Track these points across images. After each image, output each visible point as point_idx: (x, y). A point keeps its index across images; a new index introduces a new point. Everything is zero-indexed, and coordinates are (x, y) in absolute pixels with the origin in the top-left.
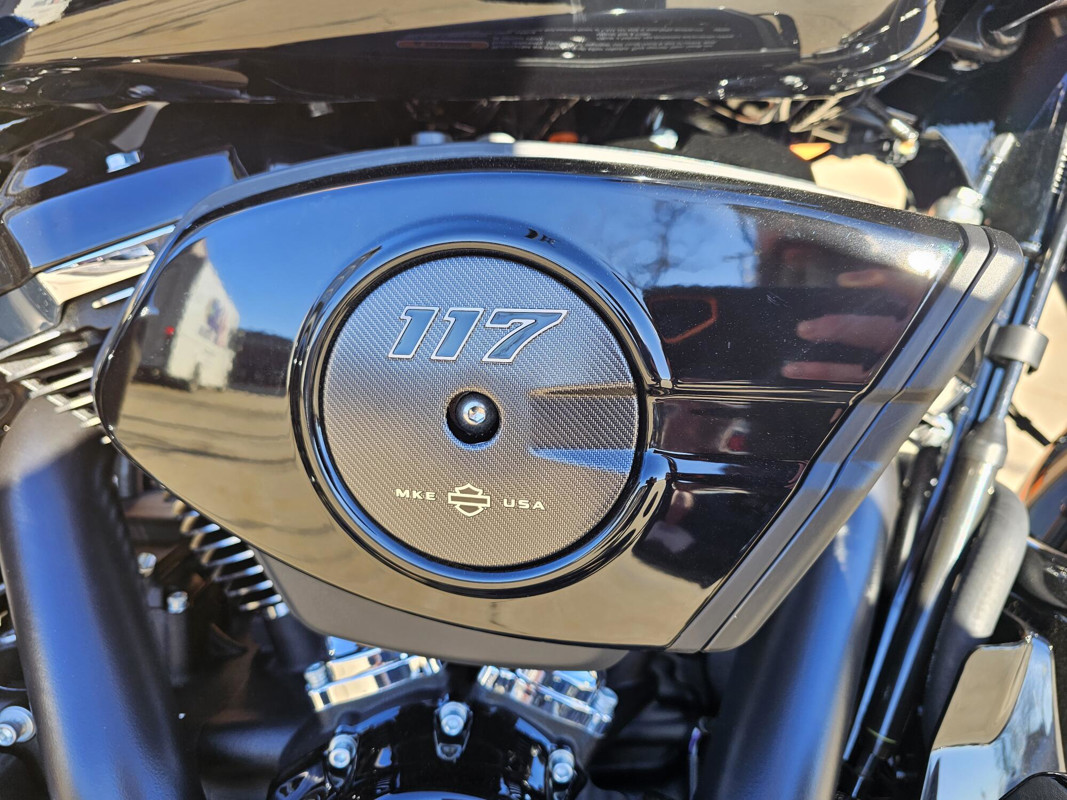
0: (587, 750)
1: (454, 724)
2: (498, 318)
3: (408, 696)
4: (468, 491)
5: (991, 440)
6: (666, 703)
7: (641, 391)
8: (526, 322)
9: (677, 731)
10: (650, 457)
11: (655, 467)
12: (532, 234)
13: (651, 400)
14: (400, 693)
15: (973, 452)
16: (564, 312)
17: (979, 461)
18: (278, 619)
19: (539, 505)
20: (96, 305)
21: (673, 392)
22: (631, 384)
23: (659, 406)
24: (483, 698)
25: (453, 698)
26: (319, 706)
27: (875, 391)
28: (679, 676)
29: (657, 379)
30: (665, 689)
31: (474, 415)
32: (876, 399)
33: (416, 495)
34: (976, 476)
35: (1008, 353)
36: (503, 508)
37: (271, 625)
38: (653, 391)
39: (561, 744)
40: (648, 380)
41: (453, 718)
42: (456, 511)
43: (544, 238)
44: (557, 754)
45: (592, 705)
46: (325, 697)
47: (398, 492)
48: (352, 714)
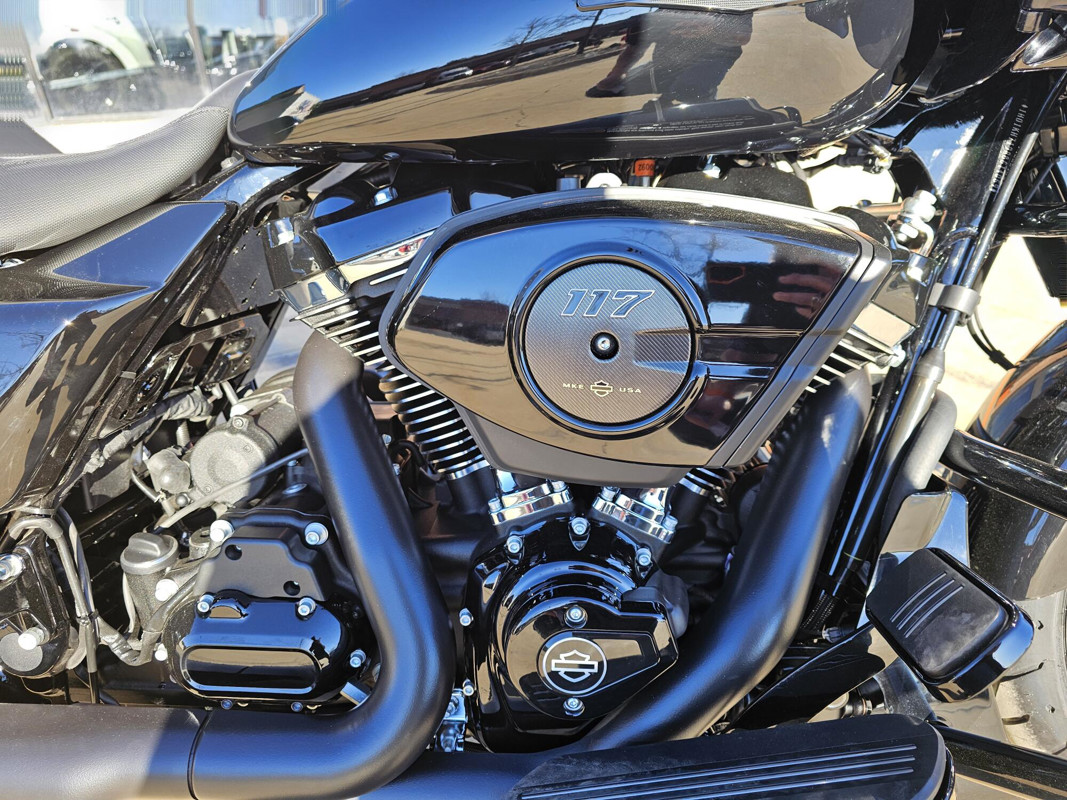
0: (659, 552)
1: (581, 529)
2: (618, 295)
3: (551, 516)
4: (601, 384)
5: (933, 363)
6: (710, 542)
7: (692, 331)
8: (633, 297)
9: (717, 560)
10: (697, 365)
11: (699, 370)
12: (630, 250)
13: (698, 336)
14: (545, 515)
15: (922, 371)
16: (653, 292)
17: (924, 378)
18: (458, 480)
19: (638, 391)
20: (372, 283)
21: (708, 331)
22: (687, 328)
23: (702, 338)
24: (596, 517)
25: (577, 516)
26: (497, 522)
27: (812, 330)
28: (720, 524)
29: (701, 325)
30: (710, 533)
31: (604, 345)
32: (814, 334)
33: (573, 386)
34: (922, 388)
35: (949, 305)
36: (620, 393)
37: (452, 484)
38: (699, 331)
39: (643, 546)
40: (696, 325)
41: (579, 526)
42: (595, 395)
43: (637, 251)
44: (641, 550)
45: (662, 524)
46: (501, 516)
47: (564, 385)
48: (518, 526)
